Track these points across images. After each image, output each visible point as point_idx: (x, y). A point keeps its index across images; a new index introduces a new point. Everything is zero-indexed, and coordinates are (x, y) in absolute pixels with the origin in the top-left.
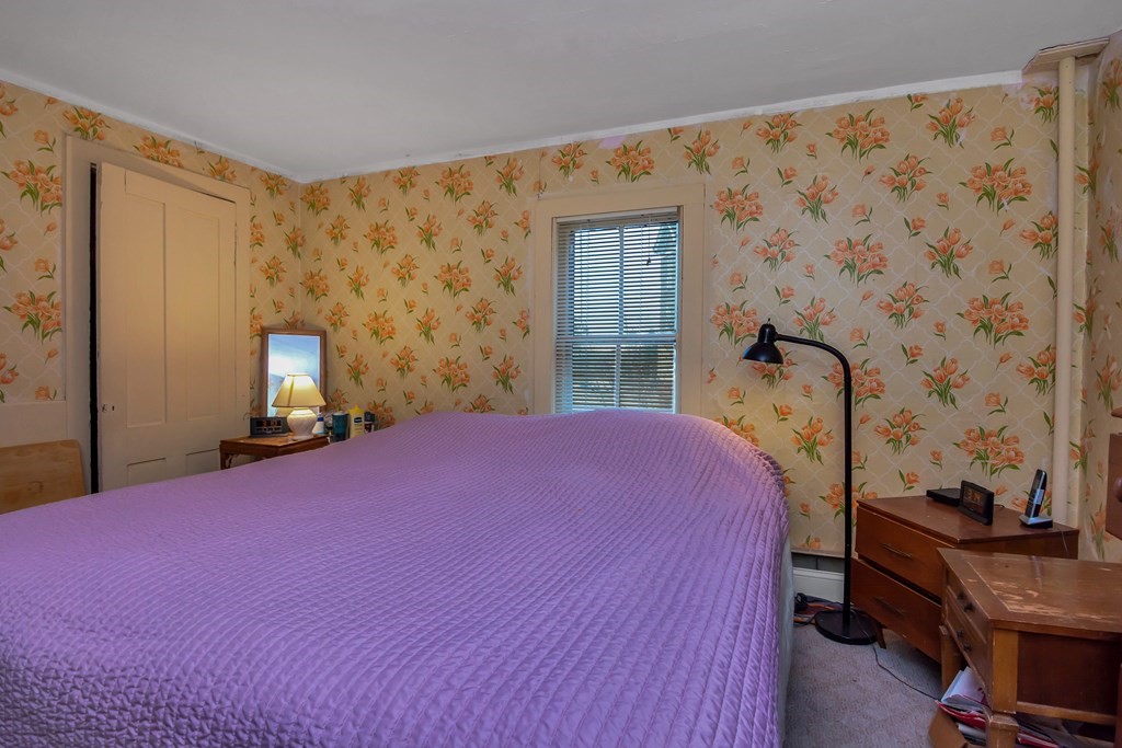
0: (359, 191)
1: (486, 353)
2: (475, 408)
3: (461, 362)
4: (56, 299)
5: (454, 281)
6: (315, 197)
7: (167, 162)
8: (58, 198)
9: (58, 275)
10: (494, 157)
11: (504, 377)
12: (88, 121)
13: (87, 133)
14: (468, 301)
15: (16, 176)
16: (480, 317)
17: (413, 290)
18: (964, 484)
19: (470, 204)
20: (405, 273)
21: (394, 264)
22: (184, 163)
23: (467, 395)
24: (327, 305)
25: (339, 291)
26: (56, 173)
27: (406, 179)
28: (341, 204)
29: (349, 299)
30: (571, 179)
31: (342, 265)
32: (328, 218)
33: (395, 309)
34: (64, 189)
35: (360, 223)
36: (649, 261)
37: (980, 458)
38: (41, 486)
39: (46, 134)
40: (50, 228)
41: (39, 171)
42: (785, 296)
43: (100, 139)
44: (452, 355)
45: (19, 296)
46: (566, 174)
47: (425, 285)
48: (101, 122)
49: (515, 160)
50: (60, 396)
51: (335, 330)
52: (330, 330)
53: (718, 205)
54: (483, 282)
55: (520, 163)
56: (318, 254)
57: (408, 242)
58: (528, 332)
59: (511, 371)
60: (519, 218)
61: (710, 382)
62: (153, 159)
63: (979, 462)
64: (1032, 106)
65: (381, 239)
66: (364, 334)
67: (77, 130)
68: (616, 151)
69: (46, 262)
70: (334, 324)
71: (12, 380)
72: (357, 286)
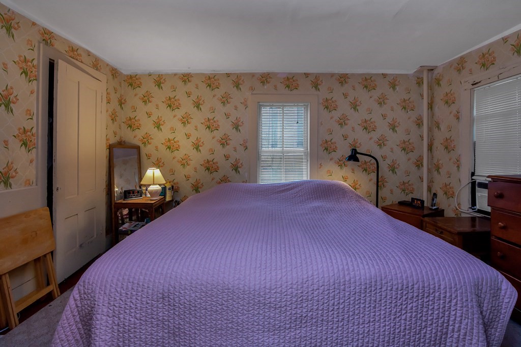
0: (159, 80)
1: (227, 157)
2: (222, 181)
3: (214, 161)
4: (34, 131)
5: (210, 126)
6: (133, 81)
7: (77, 60)
8: (36, 77)
9: (35, 118)
10: (231, 74)
11: (236, 168)
12: (48, 36)
13: (48, 42)
14: (218, 134)
15: (19, 63)
16: (224, 142)
17: (189, 128)
18: (412, 198)
19: (219, 93)
20: (185, 121)
21: (179, 116)
22: (83, 61)
23: (218, 176)
24: (140, 134)
25: (147, 126)
26: (35, 62)
27: (186, 78)
28: (149, 86)
29: (153, 131)
30: (265, 87)
31: (149, 115)
32: (141, 92)
33: (180, 137)
34: (38, 72)
35: (159, 96)
36: (298, 122)
37: (403, 191)
38: (36, 234)
39: (31, 41)
40: (32, 93)
41: (28, 61)
42: (345, 137)
43: (52, 46)
44: (210, 158)
45: (20, 129)
46: (263, 85)
47: (196, 127)
48: (53, 37)
49: (240, 76)
50: (34, 184)
51: (145, 146)
52: (142, 146)
53: (323, 103)
54: (226, 127)
55: (242, 78)
56: (134, 109)
57: (187, 106)
58: (247, 148)
59: (239, 165)
60: (243, 101)
61: (320, 168)
62: (72, 58)
63: (403, 192)
64: (415, 82)
65: (172, 104)
66: (163, 148)
67: (44, 40)
68: (284, 78)
69: (30, 111)
70: (144, 143)
71: (15, 176)
72: (158, 125)
